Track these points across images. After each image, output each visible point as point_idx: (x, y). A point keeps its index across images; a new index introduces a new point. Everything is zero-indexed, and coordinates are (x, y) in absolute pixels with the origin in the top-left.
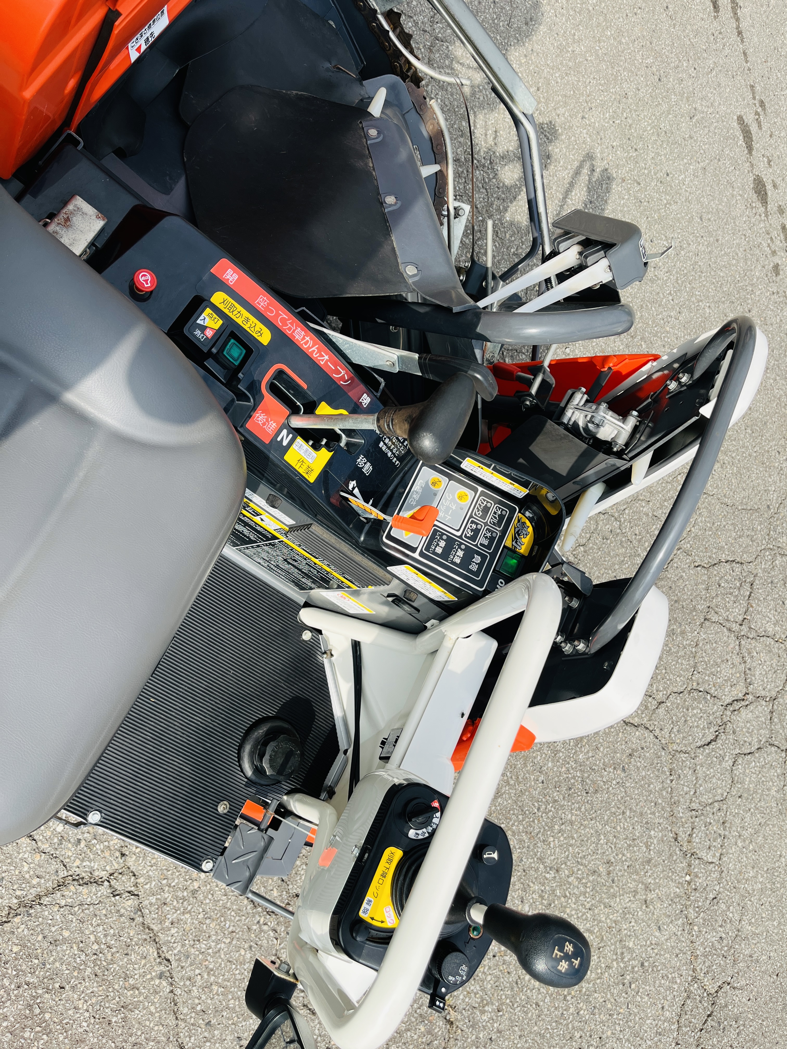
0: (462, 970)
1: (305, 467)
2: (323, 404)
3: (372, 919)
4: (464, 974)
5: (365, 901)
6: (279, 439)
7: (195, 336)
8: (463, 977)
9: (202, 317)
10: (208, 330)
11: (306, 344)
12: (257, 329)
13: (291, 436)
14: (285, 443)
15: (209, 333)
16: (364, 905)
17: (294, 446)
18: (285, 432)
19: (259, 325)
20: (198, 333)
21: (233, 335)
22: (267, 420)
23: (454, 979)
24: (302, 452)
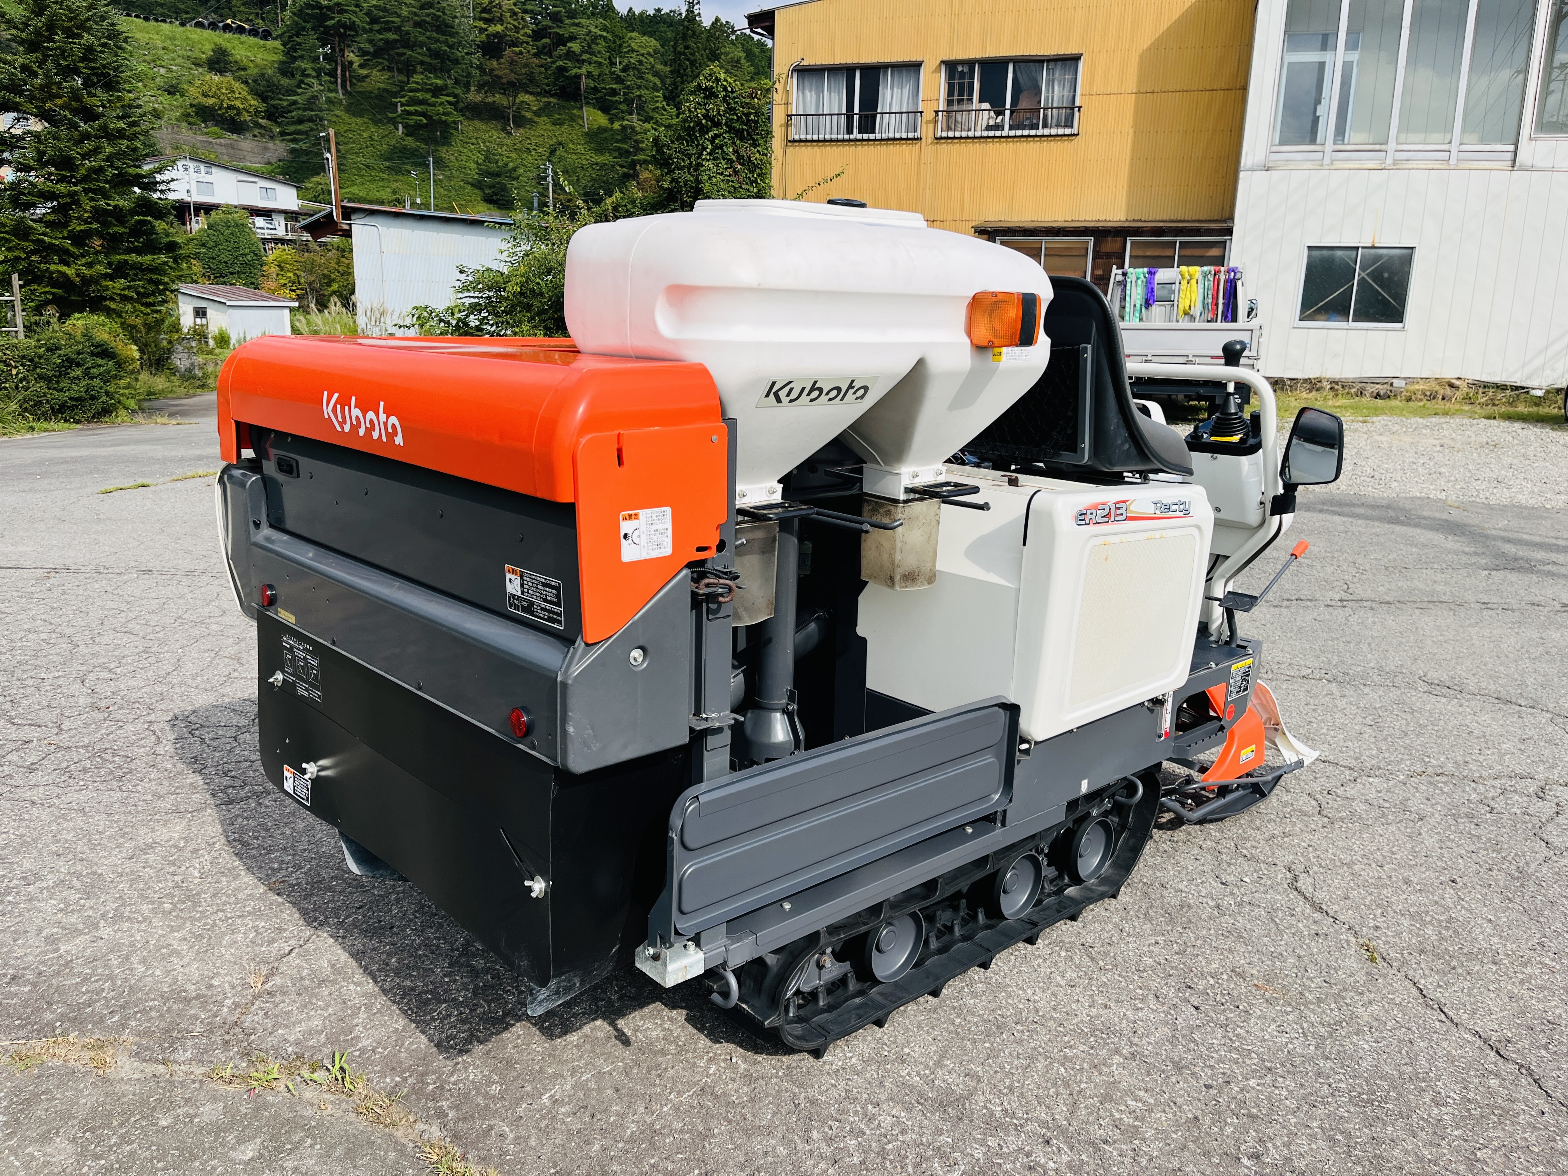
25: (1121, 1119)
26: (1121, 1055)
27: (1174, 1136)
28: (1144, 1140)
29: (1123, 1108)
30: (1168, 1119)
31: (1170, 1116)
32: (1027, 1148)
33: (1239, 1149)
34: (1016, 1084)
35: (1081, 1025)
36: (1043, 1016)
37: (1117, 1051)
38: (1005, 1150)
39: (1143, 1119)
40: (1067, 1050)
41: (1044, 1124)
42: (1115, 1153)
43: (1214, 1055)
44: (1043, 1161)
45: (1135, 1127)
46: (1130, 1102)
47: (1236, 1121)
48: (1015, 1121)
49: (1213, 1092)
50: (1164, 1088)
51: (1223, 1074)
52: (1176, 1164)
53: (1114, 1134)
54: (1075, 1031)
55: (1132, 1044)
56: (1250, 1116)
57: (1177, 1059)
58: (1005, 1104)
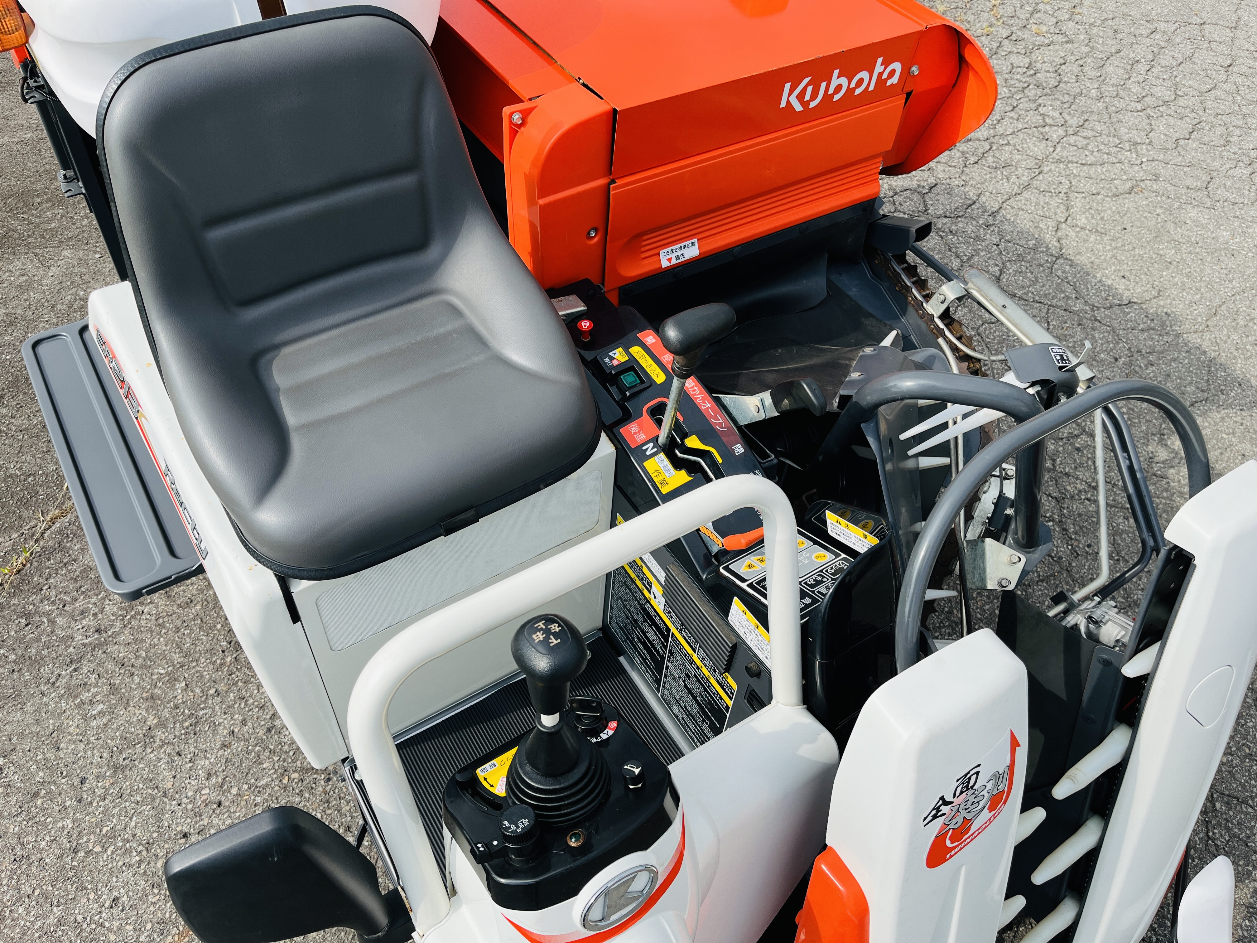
0: (522, 822)
1: (660, 478)
2: (694, 437)
3: (485, 779)
4: (521, 826)
5: (490, 763)
6: (644, 448)
7: (604, 361)
8: (518, 828)
9: (614, 352)
10: (615, 360)
11: (693, 391)
12: (656, 372)
13: (655, 450)
14: (648, 453)
15: (615, 363)
16: (487, 766)
17: (656, 458)
18: (651, 445)
19: (658, 370)
20: (607, 360)
21: (632, 369)
22: (639, 432)
23: (508, 825)
24: (661, 466)
25: (89, 691)
26: (156, 726)
27: (51, 721)
28: (61, 697)
29: (98, 698)
30: (68, 726)
31: (72, 729)
32: (100, 616)
33: (12, 762)
34: (164, 631)
35: (209, 711)
36: (236, 684)
37: (162, 725)
38: (107, 602)
39: (78, 706)
40: (183, 684)
41: (114, 635)
42: (63, 673)
43: (116, 810)
44: (84, 622)
45: (76, 697)
46: (101, 707)
47: (38, 779)
48: (128, 617)
49: (76, 781)
50: (101, 742)
51: (91, 803)
52: (28, 707)
53: (78, 679)
54: (205, 702)
55: (164, 743)
56: (36, 795)
57: (127, 773)
58: (148, 617)
